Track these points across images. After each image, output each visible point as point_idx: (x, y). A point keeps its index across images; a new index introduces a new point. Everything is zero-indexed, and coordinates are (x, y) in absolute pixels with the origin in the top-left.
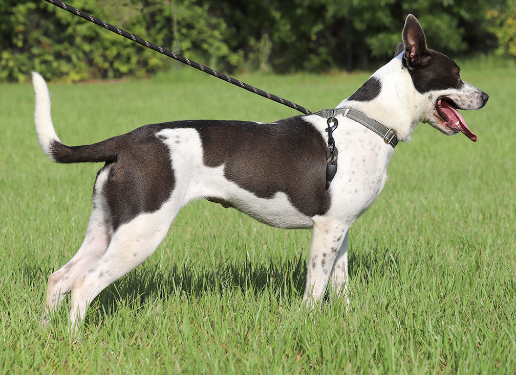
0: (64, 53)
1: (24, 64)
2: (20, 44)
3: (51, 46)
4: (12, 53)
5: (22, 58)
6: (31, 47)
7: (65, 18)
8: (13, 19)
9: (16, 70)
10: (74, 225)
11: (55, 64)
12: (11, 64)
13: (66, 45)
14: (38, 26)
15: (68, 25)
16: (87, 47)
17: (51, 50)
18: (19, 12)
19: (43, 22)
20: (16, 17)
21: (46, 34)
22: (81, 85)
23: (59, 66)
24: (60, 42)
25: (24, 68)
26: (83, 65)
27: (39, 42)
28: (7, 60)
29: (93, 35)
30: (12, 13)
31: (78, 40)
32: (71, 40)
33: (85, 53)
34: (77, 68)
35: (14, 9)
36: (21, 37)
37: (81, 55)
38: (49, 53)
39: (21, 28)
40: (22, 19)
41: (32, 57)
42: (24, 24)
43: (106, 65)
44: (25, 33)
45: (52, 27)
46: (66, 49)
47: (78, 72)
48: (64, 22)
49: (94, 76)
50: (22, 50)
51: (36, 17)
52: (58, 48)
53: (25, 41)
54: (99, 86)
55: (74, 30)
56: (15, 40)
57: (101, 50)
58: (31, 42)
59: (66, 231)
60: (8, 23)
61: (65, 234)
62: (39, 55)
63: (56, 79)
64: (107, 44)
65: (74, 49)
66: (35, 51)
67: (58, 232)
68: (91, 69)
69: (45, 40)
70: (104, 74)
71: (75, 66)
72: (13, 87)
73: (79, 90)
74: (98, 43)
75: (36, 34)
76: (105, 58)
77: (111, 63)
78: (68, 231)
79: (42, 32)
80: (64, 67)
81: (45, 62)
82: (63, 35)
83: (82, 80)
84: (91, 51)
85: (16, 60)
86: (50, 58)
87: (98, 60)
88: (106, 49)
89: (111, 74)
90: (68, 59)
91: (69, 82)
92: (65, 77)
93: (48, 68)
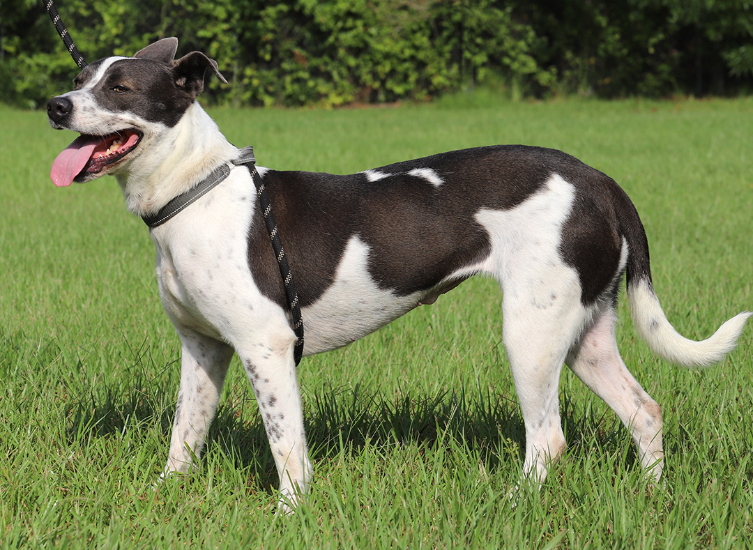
0: (323, 68)
1: (271, 84)
2: (268, 57)
3: (307, 59)
4: (257, 69)
5: (270, 74)
6: (282, 60)
7: (326, 24)
8: (260, 24)
9: (261, 90)
11: (311, 84)
12: (255, 82)
13: (326, 58)
14: (290, 34)
15: (329, 32)
16: (352, 62)
17: (307, 65)
18: (268, 16)
19: (297, 29)
20: (264, 22)
21: (300, 44)
22: (343, 111)
23: (316, 86)
24: (318, 54)
25: (271, 89)
26: (346, 83)
27: (291, 55)
28: (251, 78)
29: (361, 45)
30: (259, 18)
31: (341, 52)
32: (332, 52)
33: (349, 68)
34: (340, 89)
35: (262, 13)
36: (269, 47)
37: (344, 71)
38: (304, 70)
39: (270, 36)
40: (271, 25)
41: (282, 73)
42: (273, 31)
43: (377, 85)
44: (274, 43)
45: (308, 35)
46: (326, 64)
47: (340, 94)
48: (324, 28)
49: (360, 99)
50: (268, 65)
51: (288, 23)
52: (315, 62)
53: (274, 53)
54: (367, 112)
55: (337, 39)
56: (261, 53)
57: (370, 64)
58: (281, 54)
60: (254, 30)
62: (291, 72)
63: (311, 102)
64: (379, 56)
65: (336, 64)
66: (286, 66)
68: (358, 90)
69: (297, 51)
70: (374, 99)
71: (336, 86)
72: (258, 111)
73: (341, 117)
74: (367, 57)
75: (288, 44)
76: (375, 75)
77: (383, 82)
79: (296, 42)
80: (323, 87)
81: (298, 81)
82: (321, 47)
83: (346, 104)
84: (358, 67)
85: (261, 78)
86: (305, 75)
87: (366, 78)
88: (377, 63)
89: (382, 97)
90: (328, 77)
91: (328, 107)
92: (323, 100)
93: (301, 89)
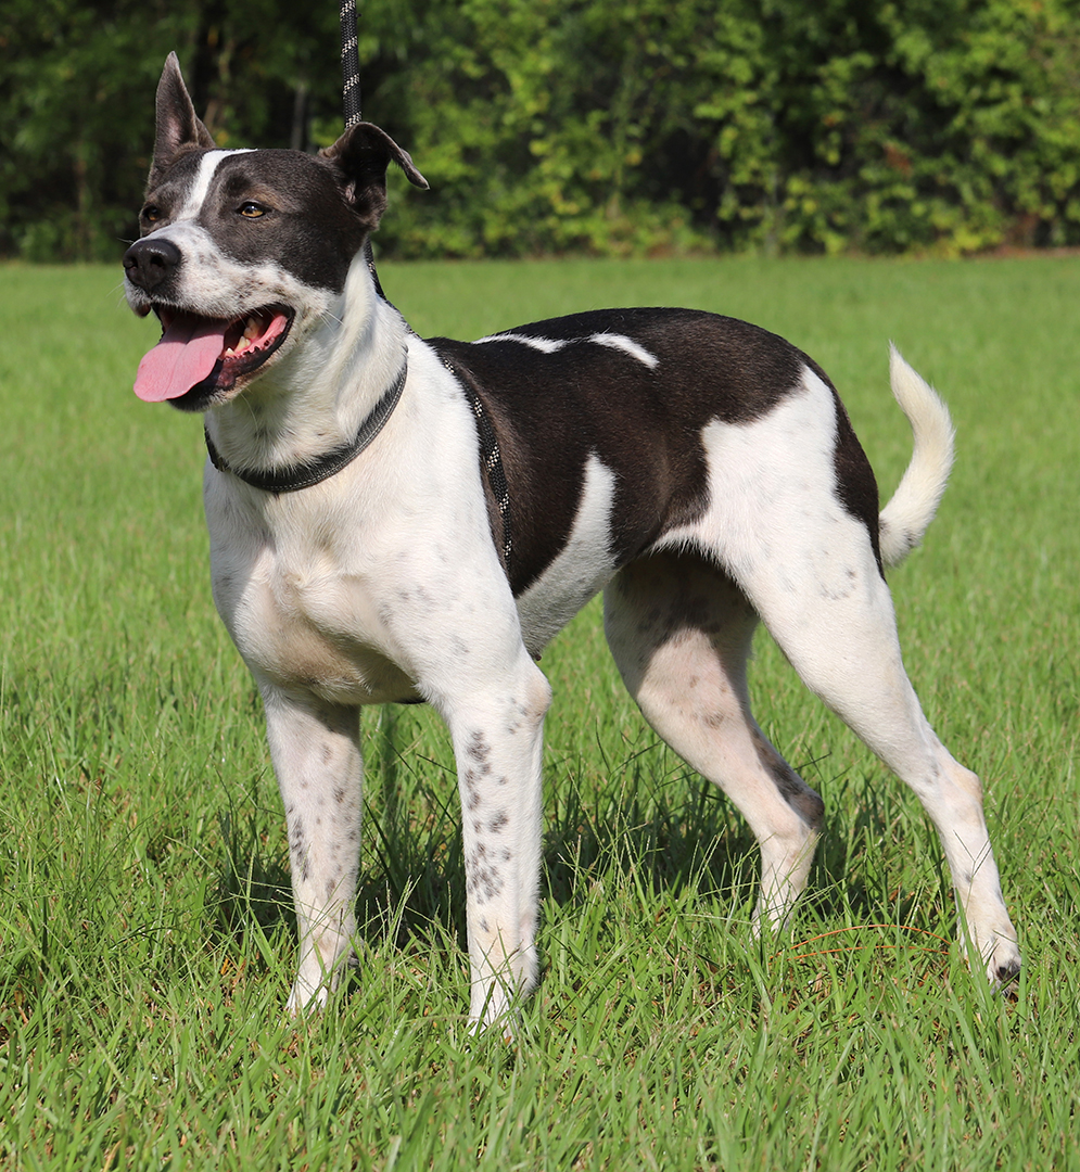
0: (942, 179)
1: (840, 209)
2: (833, 157)
3: (910, 161)
4: (813, 181)
5: (837, 191)
6: (861, 164)
7: (948, 92)
8: (817, 93)
9: (820, 222)
10: (972, 610)
11: (918, 209)
12: (809, 206)
13: (948, 159)
14: (878, 112)
15: (955, 108)
16: (1000, 166)
17: (910, 172)
18: (833, 76)
19: (891, 102)
20: (825, 89)
21: (898, 132)
22: (981, 263)
23: (928, 214)
24: (933, 151)
25: (840, 219)
26: (988, 209)
27: (880, 153)
28: (800, 197)
29: (1018, 133)
30: (816, 80)
31: (979, 148)
32: (959, 146)
33: (994, 179)
34: (975, 220)
35: (822, 70)
36: (835, 138)
37: (984, 185)
38: (904, 182)
39: (837, 116)
40: (839, 94)
41: (861, 190)
42: (844, 106)
43: (1048, 211)
44: (846, 129)
45: (913, 114)
46: (948, 170)
47: (975, 230)
48: (944, 100)
49: (1016, 239)
50: (835, 173)
51: (873, 89)
52: (928, 166)
53: (846, 150)
54: (1029, 265)
55: (970, 122)
56: (820, 148)
57: (1036, 172)
58: (860, 152)
59: (953, 625)
60: (806, 103)
61: (950, 632)
62: (880, 186)
63: (919, 245)
64: (1052, 156)
65: (967, 170)
66: (870, 174)
67: (933, 626)
68: (1010, 222)
69: (892, 145)
70: (1042, 239)
71: (967, 214)
72: (813, 264)
73: (977, 275)
74: (1029, 157)
75: (872, 132)
76: (1045, 192)
77: (1061, 207)
78: (959, 627)
79: (888, 128)
80: (942, 216)
81: (893, 203)
82: (938, 136)
83: (988, 249)
84: (1011, 176)
85: (821, 198)
86: (906, 192)
87: (1028, 197)
88: (1048, 169)
89: (1058, 235)
90: (953, 196)
91: (953, 256)
92: (943, 241)
93: (899, 219)
